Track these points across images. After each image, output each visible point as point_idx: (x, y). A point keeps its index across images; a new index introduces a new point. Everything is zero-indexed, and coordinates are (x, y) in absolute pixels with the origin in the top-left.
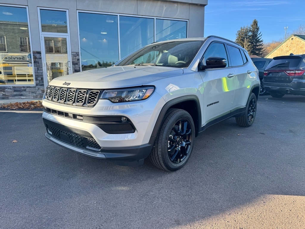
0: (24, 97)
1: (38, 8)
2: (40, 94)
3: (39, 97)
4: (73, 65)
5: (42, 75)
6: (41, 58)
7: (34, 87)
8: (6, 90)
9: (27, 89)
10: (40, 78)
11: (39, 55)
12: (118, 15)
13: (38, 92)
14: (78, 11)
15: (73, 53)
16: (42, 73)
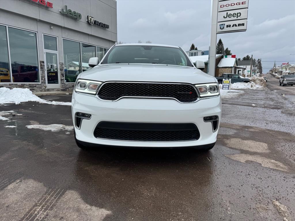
0: (35, 91)
1: (43, 34)
2: (44, 89)
3: (43, 91)
4: (60, 70)
5: (45, 77)
6: (44, 66)
7: (41, 84)
8: (25, 86)
9: (37, 85)
10: (44, 79)
11: (43, 64)
12: (81, 42)
13: (42, 88)
14: (62, 38)
15: (60, 64)
16: (45, 75)
